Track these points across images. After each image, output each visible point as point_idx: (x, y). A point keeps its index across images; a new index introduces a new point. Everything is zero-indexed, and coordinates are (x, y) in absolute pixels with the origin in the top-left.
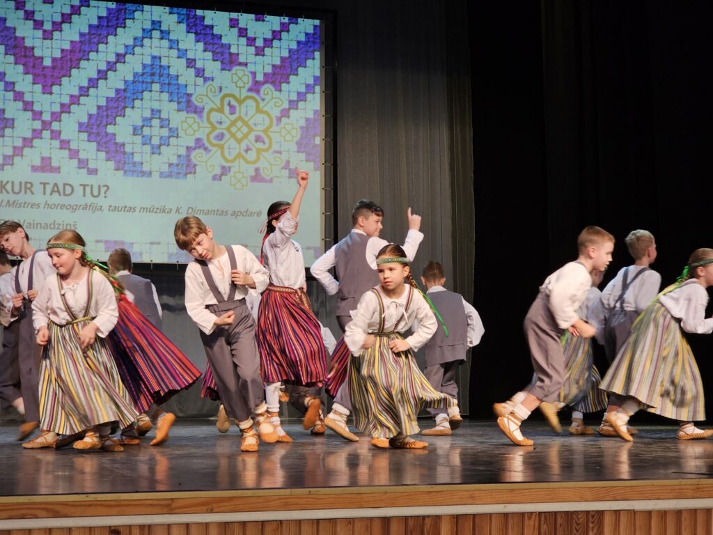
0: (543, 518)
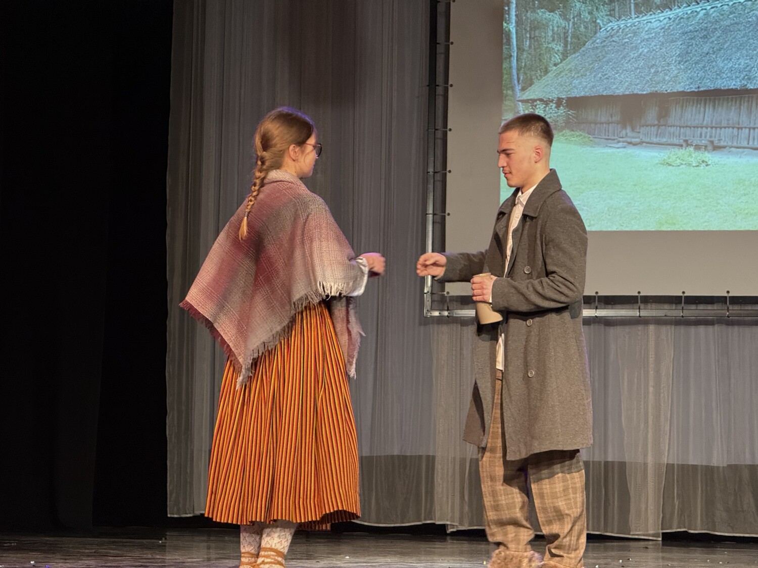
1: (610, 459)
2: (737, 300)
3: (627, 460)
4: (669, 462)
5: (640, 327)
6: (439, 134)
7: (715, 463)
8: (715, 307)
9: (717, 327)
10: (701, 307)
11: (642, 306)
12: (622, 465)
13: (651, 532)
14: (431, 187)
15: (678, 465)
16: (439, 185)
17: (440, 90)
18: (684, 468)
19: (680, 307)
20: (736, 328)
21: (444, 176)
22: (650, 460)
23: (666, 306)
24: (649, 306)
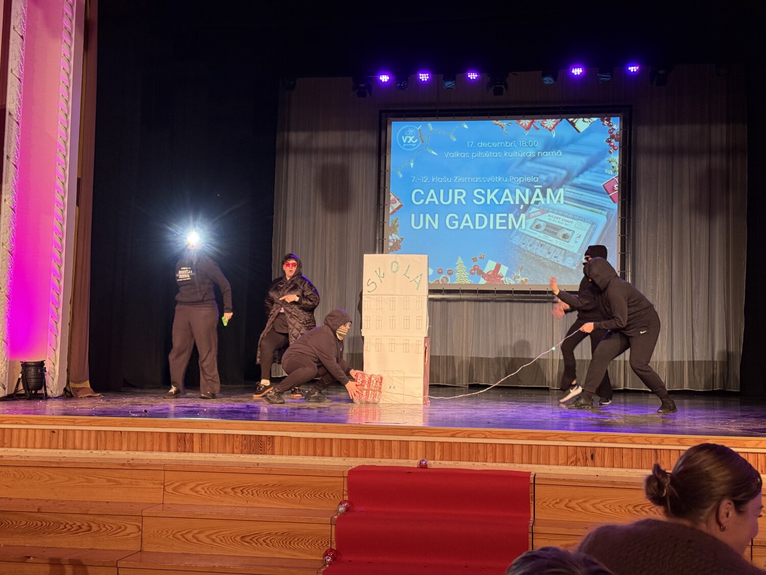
1: (449, 355)
2: (498, 292)
3: (455, 355)
4: (472, 356)
5: (461, 303)
6: (381, 224)
7: (490, 357)
8: (491, 294)
9: (491, 303)
10: (485, 294)
11: (461, 294)
12: (453, 357)
13: (464, 384)
14: (377, 245)
15: (475, 357)
16: (381, 244)
17: (381, 207)
18: (477, 359)
19: (476, 294)
20: (499, 303)
21: (383, 241)
22: (464, 355)
23: (472, 294)
24: (465, 294)
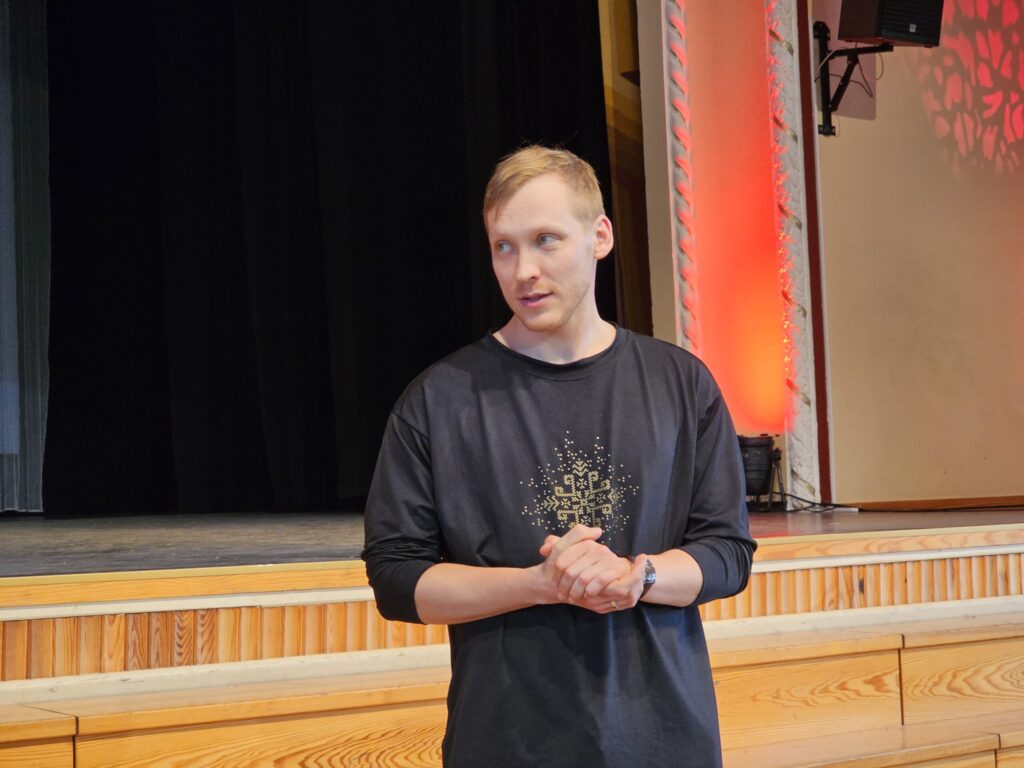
0: (131, 623)
